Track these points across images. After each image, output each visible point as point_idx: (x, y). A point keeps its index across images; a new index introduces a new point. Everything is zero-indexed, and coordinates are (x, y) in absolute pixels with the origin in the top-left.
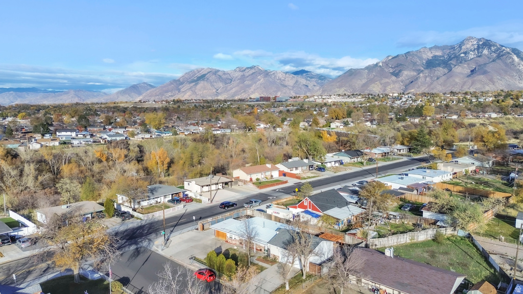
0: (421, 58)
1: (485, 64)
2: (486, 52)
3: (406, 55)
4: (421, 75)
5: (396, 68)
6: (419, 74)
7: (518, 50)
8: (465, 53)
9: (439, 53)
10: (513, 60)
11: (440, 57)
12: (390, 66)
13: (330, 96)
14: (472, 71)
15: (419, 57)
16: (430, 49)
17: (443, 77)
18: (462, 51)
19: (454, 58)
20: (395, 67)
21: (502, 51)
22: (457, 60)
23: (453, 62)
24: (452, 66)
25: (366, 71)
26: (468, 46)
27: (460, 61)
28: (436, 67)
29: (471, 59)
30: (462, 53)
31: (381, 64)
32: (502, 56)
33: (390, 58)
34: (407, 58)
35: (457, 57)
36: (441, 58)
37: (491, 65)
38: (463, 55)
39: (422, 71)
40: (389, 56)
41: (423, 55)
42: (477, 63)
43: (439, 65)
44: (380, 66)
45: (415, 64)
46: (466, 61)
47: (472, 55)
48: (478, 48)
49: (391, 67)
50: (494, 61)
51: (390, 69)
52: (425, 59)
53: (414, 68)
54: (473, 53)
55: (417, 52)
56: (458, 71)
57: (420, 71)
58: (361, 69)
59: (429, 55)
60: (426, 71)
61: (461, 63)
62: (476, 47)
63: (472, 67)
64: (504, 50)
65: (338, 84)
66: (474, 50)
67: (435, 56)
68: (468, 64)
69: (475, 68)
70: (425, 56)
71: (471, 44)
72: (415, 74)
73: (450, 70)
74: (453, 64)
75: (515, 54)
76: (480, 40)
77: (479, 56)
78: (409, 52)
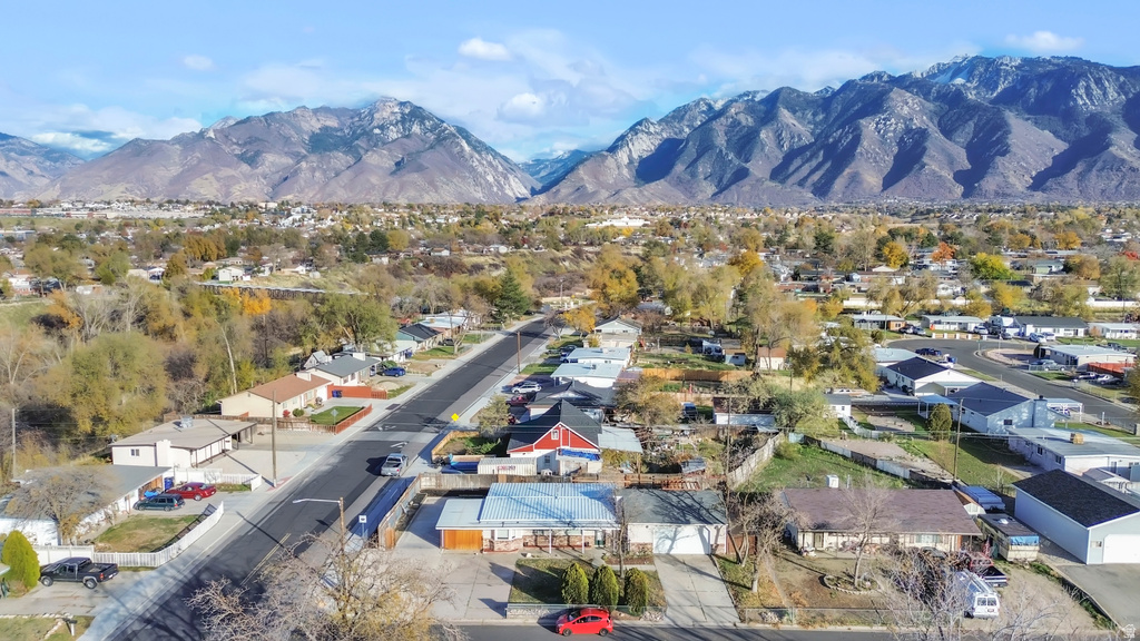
0: (299, 130)
1: (418, 152)
2: (416, 129)
3: (266, 120)
4: (304, 164)
5: (248, 147)
6: (298, 162)
7: (467, 132)
8: (382, 127)
9: (332, 123)
10: (463, 150)
11: (336, 130)
12: (234, 140)
13: (109, 203)
14: (398, 164)
15: (294, 127)
16: (316, 111)
17: (348, 172)
18: (375, 123)
19: (362, 134)
20: (245, 144)
21: (444, 131)
22: (369, 140)
23: (361, 143)
24: (362, 152)
25: (177, 146)
26: (384, 114)
27: (376, 143)
28: (330, 151)
29: (394, 141)
30: (375, 128)
31: (212, 135)
32: (445, 139)
33: (232, 122)
34: (269, 125)
35: (367, 134)
36: (339, 134)
37: (429, 155)
38: (377, 131)
39: (304, 157)
40: (227, 118)
41: (302, 123)
42: (404, 149)
43: (335, 147)
44: (210, 138)
45: (287, 140)
46: (384, 144)
47: (393, 134)
48: (403, 121)
49: (237, 144)
50: (432, 147)
51: (235, 147)
52: (307, 133)
53: (286, 149)
54: (395, 130)
55: (289, 116)
56: (373, 162)
57: (299, 158)
58: (164, 141)
59: (315, 125)
60: (313, 158)
61: (376, 145)
62: (399, 118)
63: (397, 157)
64: (446, 129)
65: (105, 174)
66: (397, 124)
67: (325, 129)
68: (390, 150)
69: (403, 159)
70: (305, 127)
71: (389, 110)
72: (290, 161)
73: (359, 159)
74: (362, 148)
75: (463, 138)
76: (402, 104)
77: (407, 137)
78: (272, 114)
